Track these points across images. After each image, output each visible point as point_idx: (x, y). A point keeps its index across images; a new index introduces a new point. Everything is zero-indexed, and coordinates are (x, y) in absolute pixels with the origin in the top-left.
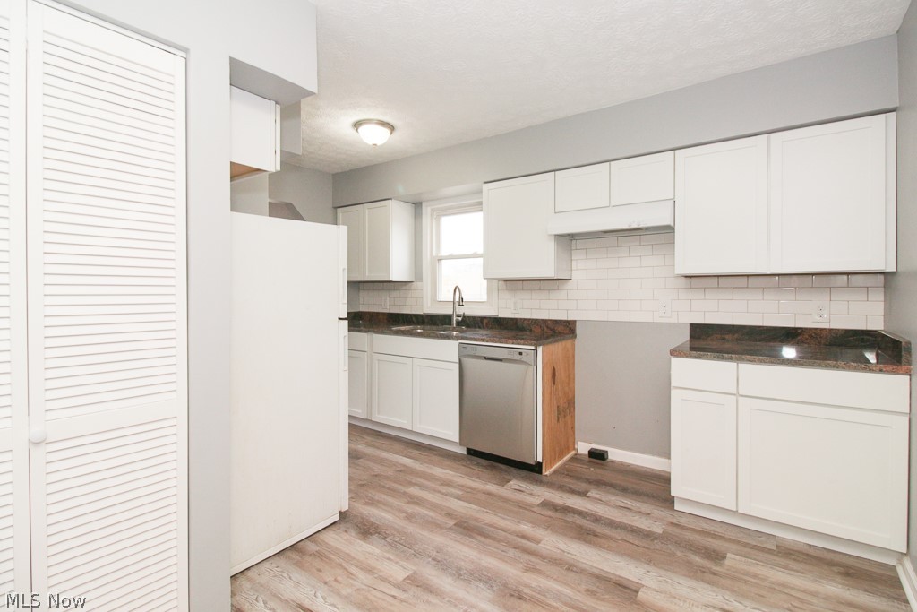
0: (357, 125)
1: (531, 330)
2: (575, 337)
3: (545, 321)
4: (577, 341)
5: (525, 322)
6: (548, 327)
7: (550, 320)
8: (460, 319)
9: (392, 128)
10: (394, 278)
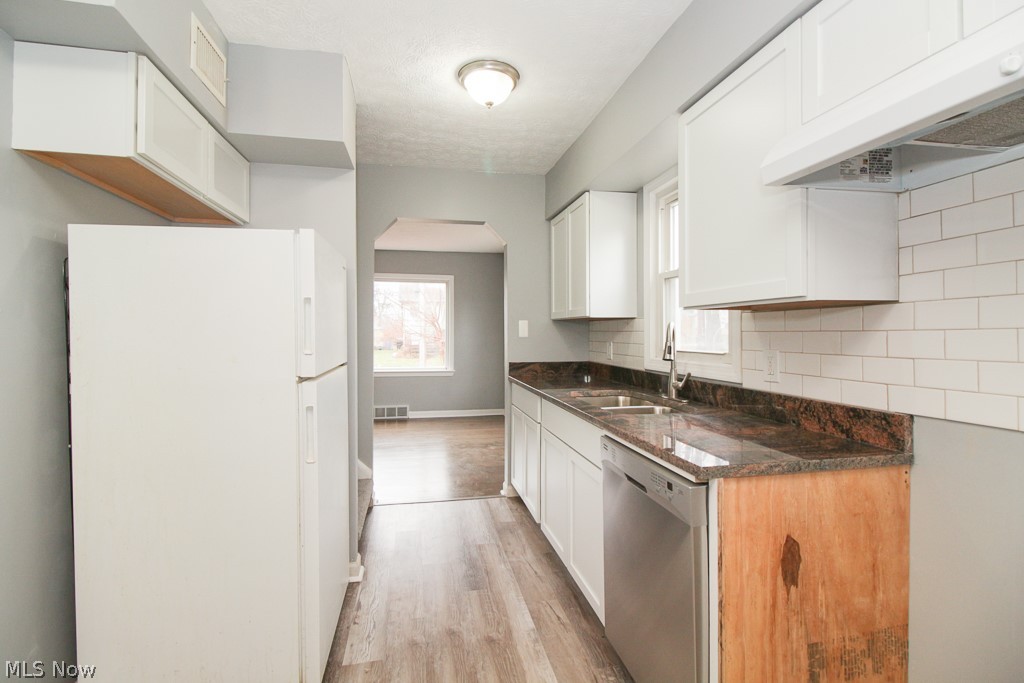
0: (461, 73)
1: (799, 425)
2: (910, 461)
3: (828, 408)
4: (917, 475)
5: (789, 405)
6: (835, 424)
7: (842, 407)
8: (681, 384)
9: (516, 76)
10: (594, 312)
